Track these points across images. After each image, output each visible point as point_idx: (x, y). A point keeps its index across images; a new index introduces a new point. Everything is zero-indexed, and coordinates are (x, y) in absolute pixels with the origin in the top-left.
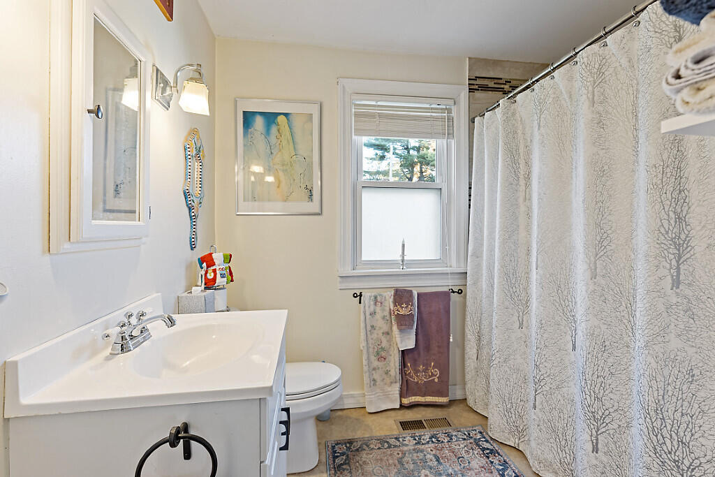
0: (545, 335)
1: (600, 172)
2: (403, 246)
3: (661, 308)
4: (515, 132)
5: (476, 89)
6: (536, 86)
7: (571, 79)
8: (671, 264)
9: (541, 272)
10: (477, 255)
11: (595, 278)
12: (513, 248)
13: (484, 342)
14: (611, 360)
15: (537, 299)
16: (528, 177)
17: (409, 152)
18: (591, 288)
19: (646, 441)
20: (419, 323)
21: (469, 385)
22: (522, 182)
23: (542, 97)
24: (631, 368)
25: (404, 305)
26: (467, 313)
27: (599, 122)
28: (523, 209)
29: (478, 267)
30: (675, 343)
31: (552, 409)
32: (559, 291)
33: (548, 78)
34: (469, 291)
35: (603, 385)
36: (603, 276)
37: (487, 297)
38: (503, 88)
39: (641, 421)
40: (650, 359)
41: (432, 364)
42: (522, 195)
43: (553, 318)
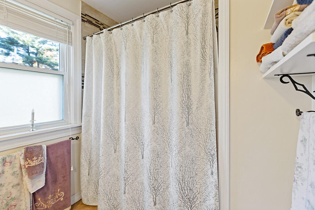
0: (130, 155)
1: (156, 74)
2: (33, 114)
3: (183, 135)
4: (111, 49)
5: (86, 21)
6: (123, 27)
7: (141, 28)
8: (186, 116)
9: (127, 122)
10: (89, 115)
11: (154, 124)
12: (111, 111)
13: (93, 164)
14: (161, 161)
15: (125, 137)
16: (119, 74)
17: (29, 55)
18: (153, 128)
19: (179, 195)
20: (48, 166)
21: (84, 192)
22: (115, 76)
23: (127, 34)
24: (168, 162)
25: (35, 158)
26: (82, 150)
27: (155, 51)
28: (116, 90)
29: (89, 122)
30: (188, 149)
31: (133, 191)
32: (136, 131)
33: (130, 25)
34: (83, 137)
35: (158, 173)
36: (157, 123)
37: (96, 138)
38: (100, 27)
39: (177, 186)
40: (180, 158)
41: (59, 190)
42: (115, 83)
43: (133, 145)
